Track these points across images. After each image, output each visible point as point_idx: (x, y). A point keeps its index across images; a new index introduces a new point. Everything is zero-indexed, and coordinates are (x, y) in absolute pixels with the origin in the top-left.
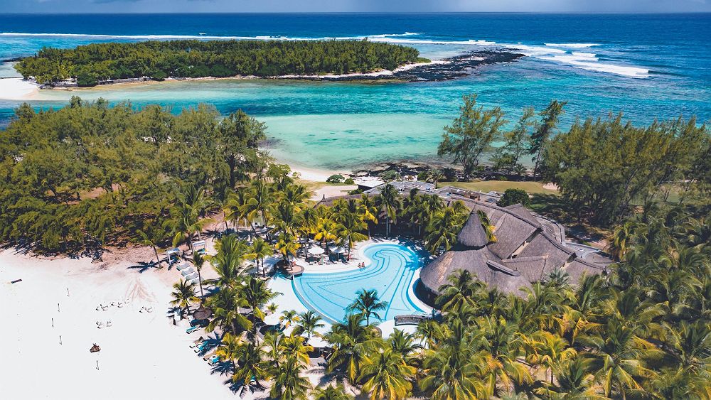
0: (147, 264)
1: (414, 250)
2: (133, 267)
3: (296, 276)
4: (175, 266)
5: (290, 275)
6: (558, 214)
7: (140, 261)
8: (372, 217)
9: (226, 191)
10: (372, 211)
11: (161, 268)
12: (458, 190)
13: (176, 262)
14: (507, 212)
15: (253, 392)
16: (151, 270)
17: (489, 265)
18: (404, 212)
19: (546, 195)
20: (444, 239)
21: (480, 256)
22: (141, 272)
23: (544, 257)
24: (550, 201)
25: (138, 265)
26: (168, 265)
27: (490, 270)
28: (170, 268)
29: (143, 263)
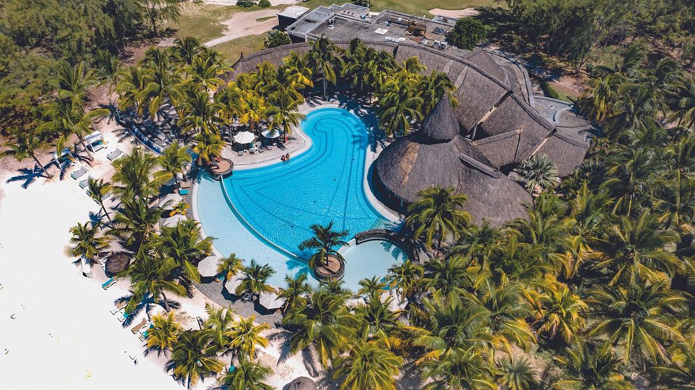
0: (31, 171)
1: (359, 115)
2: (14, 179)
3: (225, 176)
4: (69, 172)
5: (217, 175)
6: (511, 40)
7: (21, 167)
8: (306, 81)
9: (112, 62)
10: (306, 74)
11: (50, 177)
12: (400, 19)
13: (68, 165)
14: (469, 65)
15: (203, 379)
16: (39, 181)
17: (462, 161)
18: (345, 69)
19: (493, 10)
20: (402, 117)
21: (451, 149)
22: (25, 186)
23: (518, 131)
24: (499, 18)
25: (19, 174)
26: (58, 172)
27: (463, 166)
28: (62, 177)
29: (25, 170)
